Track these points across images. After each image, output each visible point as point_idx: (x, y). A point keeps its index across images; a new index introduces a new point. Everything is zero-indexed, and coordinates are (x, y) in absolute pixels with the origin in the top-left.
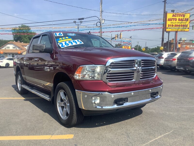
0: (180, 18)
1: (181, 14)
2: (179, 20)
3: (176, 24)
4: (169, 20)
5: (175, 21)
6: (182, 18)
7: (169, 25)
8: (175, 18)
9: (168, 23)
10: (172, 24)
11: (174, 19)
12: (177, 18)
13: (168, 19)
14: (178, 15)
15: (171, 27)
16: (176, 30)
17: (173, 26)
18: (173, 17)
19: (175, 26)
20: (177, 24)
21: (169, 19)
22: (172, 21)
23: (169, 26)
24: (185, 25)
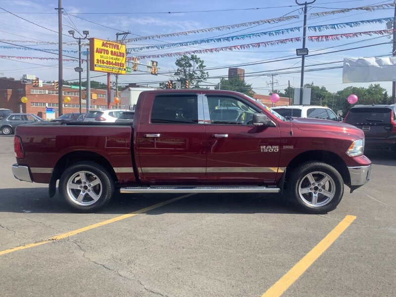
0: (114, 50)
1: (115, 44)
2: (112, 53)
3: (108, 60)
4: (97, 51)
5: (106, 55)
6: (116, 50)
7: (98, 60)
8: (106, 48)
9: (97, 56)
10: (102, 59)
11: (104, 50)
12: (110, 50)
13: (95, 50)
14: (110, 44)
15: (102, 64)
16: (109, 70)
17: (103, 62)
18: (103, 48)
19: (107, 64)
20: (110, 60)
21: (97, 49)
22: (102, 54)
23: (98, 62)
24: (121, 64)
